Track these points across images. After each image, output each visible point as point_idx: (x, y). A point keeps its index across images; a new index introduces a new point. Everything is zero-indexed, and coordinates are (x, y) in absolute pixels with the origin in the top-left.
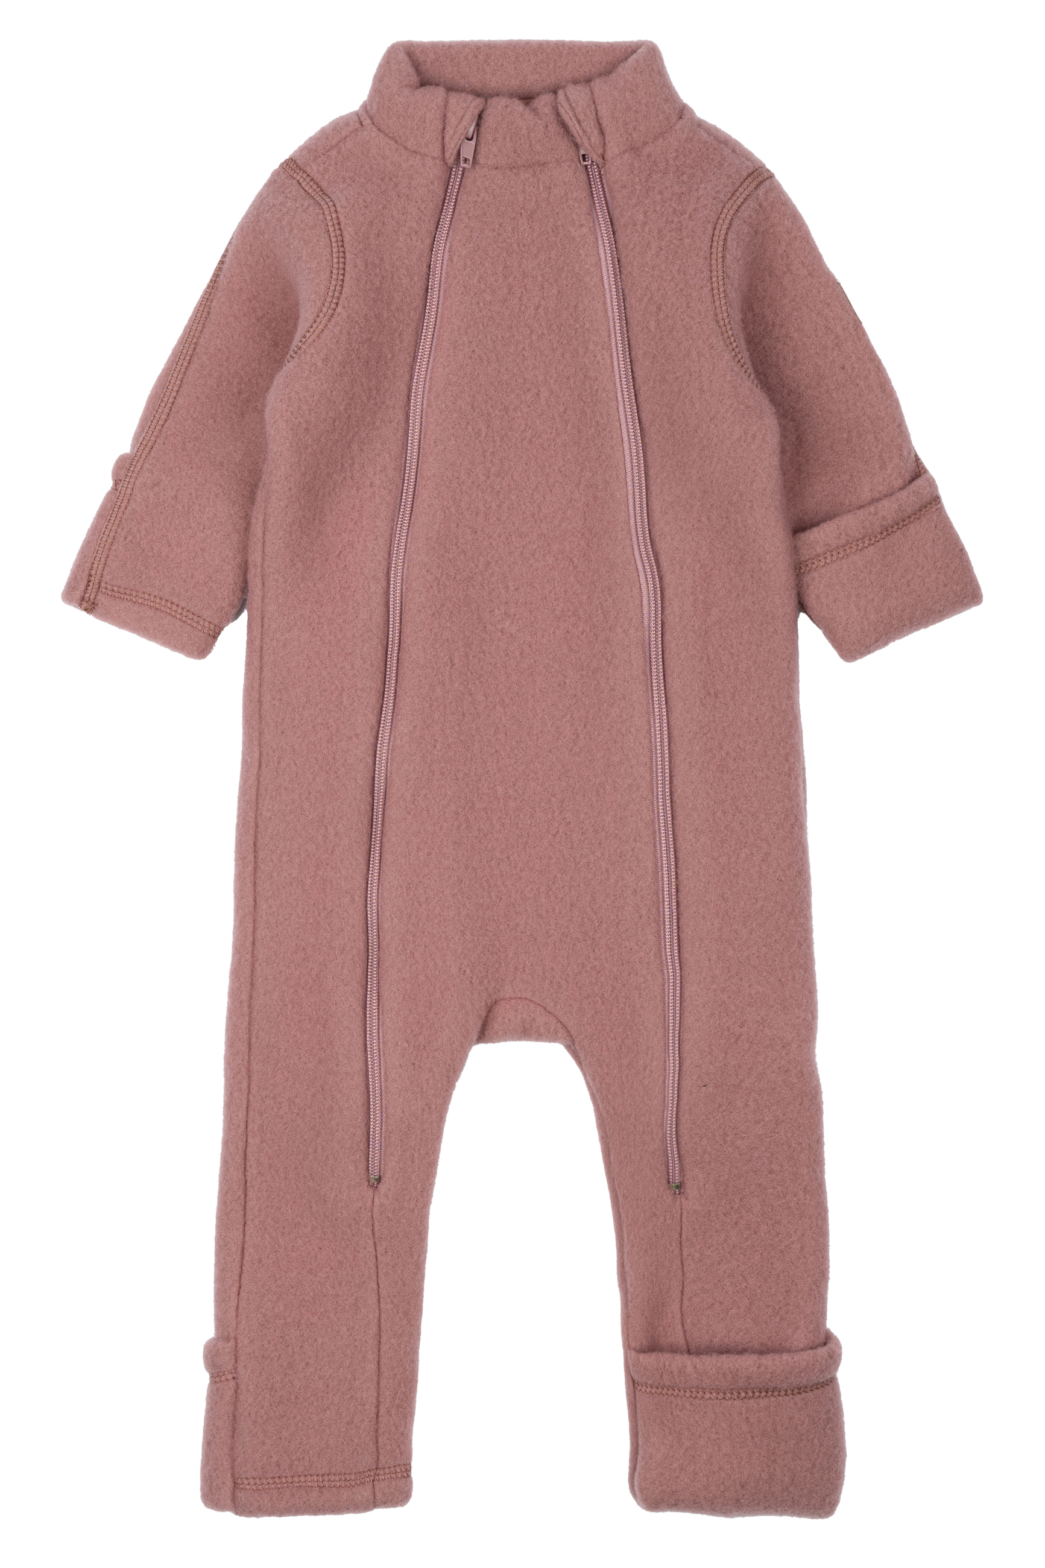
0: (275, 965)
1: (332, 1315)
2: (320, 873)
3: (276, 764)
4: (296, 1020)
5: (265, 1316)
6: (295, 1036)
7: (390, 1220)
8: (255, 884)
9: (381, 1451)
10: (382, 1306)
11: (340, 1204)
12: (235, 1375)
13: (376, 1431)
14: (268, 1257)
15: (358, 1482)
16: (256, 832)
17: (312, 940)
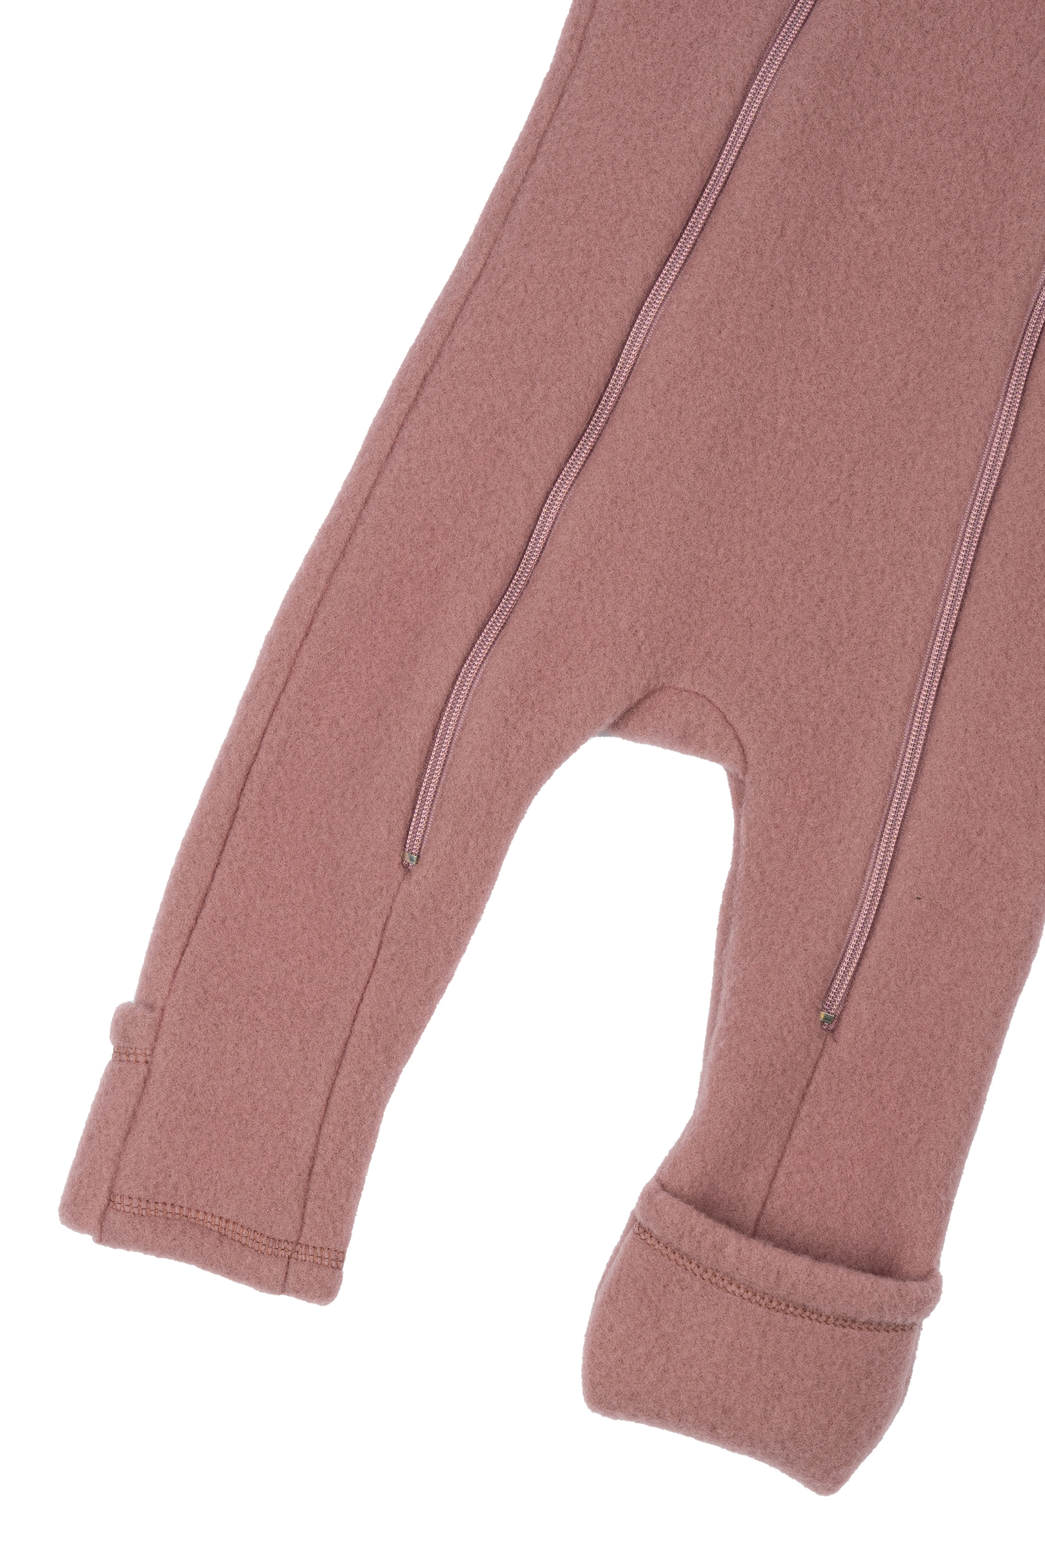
0: (384, 538)
1: (285, 1016)
2: (499, 440)
3: (500, 282)
4: (387, 619)
5: (205, 992)
6: (376, 638)
7: (413, 917)
8: (401, 427)
9: (307, 1221)
10: (357, 1027)
11: (356, 875)
12: (148, 1058)
13: (307, 1191)
14: (235, 919)
15: (270, 1250)
16: (435, 362)
17: (449, 522)
